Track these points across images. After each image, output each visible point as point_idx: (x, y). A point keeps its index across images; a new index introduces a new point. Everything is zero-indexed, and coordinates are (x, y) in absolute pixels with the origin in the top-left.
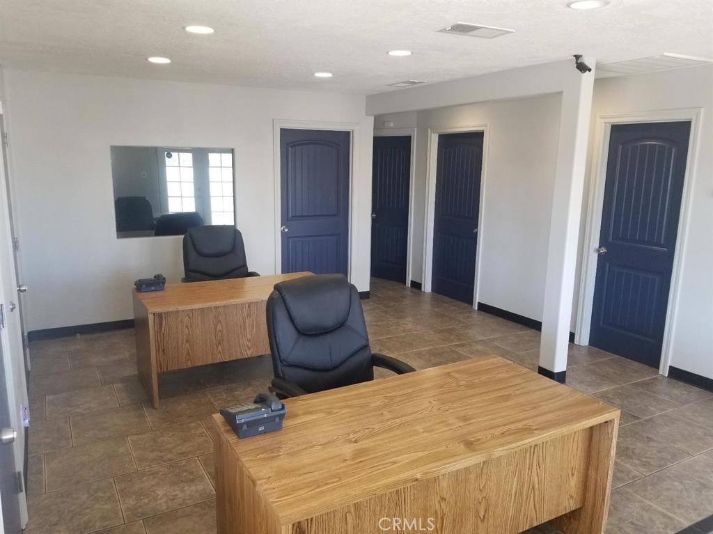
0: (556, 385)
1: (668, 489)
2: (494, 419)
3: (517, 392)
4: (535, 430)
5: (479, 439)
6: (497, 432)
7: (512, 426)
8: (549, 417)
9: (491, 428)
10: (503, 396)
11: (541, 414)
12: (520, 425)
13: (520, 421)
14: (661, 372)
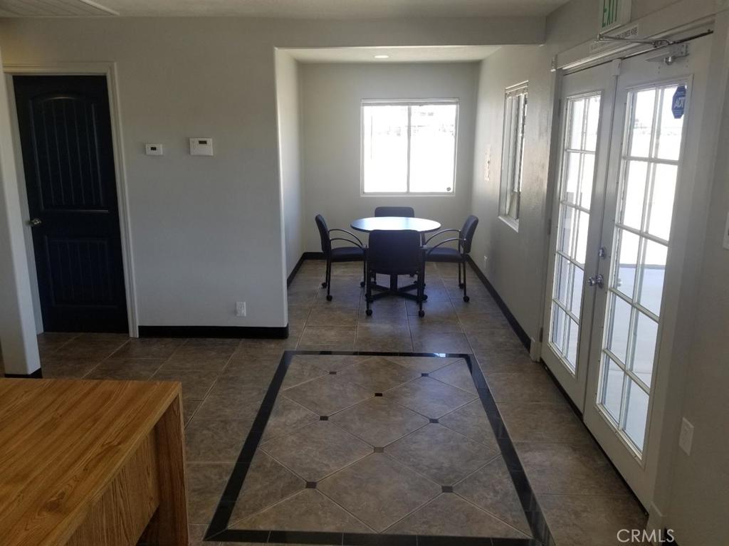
0: (97, 385)
1: (202, 441)
2: (59, 459)
3: (60, 412)
4: (119, 444)
5: (63, 494)
6: (77, 470)
7: (89, 455)
8: (121, 422)
9: (65, 472)
10: (46, 424)
11: (110, 423)
12: (96, 449)
13: (92, 444)
14: (131, 335)
